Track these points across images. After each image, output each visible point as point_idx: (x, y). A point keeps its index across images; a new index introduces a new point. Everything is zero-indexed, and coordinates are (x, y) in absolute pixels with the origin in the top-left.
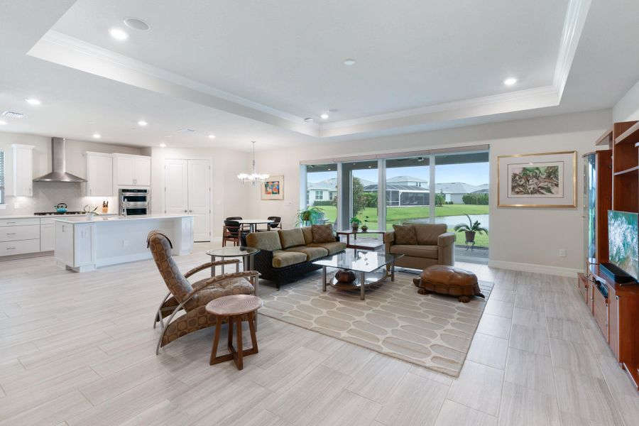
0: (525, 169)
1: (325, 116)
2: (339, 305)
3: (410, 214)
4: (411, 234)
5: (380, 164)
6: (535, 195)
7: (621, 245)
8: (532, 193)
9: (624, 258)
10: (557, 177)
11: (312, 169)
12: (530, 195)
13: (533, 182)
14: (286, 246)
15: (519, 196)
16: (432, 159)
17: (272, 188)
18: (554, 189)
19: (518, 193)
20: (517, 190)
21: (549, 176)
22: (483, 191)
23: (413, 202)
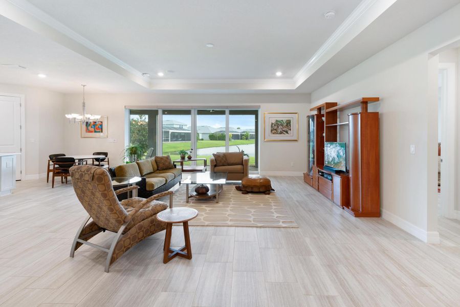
0: (277, 121)
1: (161, 74)
2: (208, 209)
3: (178, 147)
4: (224, 159)
5: (192, 112)
6: (281, 135)
7: (336, 156)
8: (280, 134)
9: (338, 163)
10: (290, 126)
11: (132, 112)
12: (279, 135)
13: (280, 127)
14: (144, 174)
15: (274, 135)
16: (227, 112)
17: (95, 127)
18: (289, 132)
19: (273, 133)
20: (273, 132)
21: (287, 125)
22: (221, 131)
23: (178, 139)
